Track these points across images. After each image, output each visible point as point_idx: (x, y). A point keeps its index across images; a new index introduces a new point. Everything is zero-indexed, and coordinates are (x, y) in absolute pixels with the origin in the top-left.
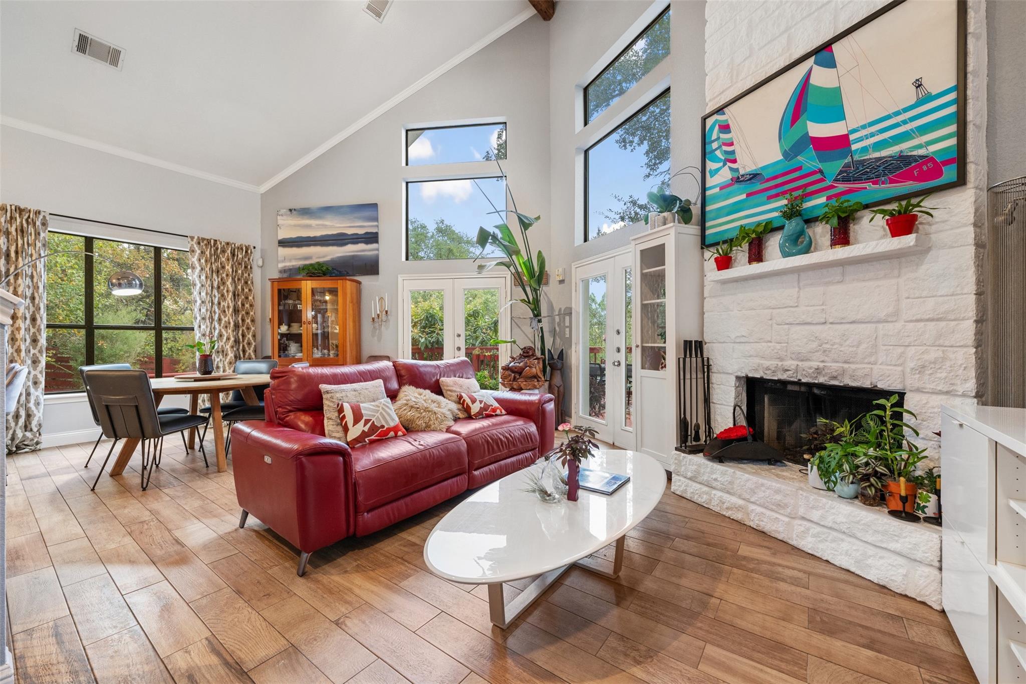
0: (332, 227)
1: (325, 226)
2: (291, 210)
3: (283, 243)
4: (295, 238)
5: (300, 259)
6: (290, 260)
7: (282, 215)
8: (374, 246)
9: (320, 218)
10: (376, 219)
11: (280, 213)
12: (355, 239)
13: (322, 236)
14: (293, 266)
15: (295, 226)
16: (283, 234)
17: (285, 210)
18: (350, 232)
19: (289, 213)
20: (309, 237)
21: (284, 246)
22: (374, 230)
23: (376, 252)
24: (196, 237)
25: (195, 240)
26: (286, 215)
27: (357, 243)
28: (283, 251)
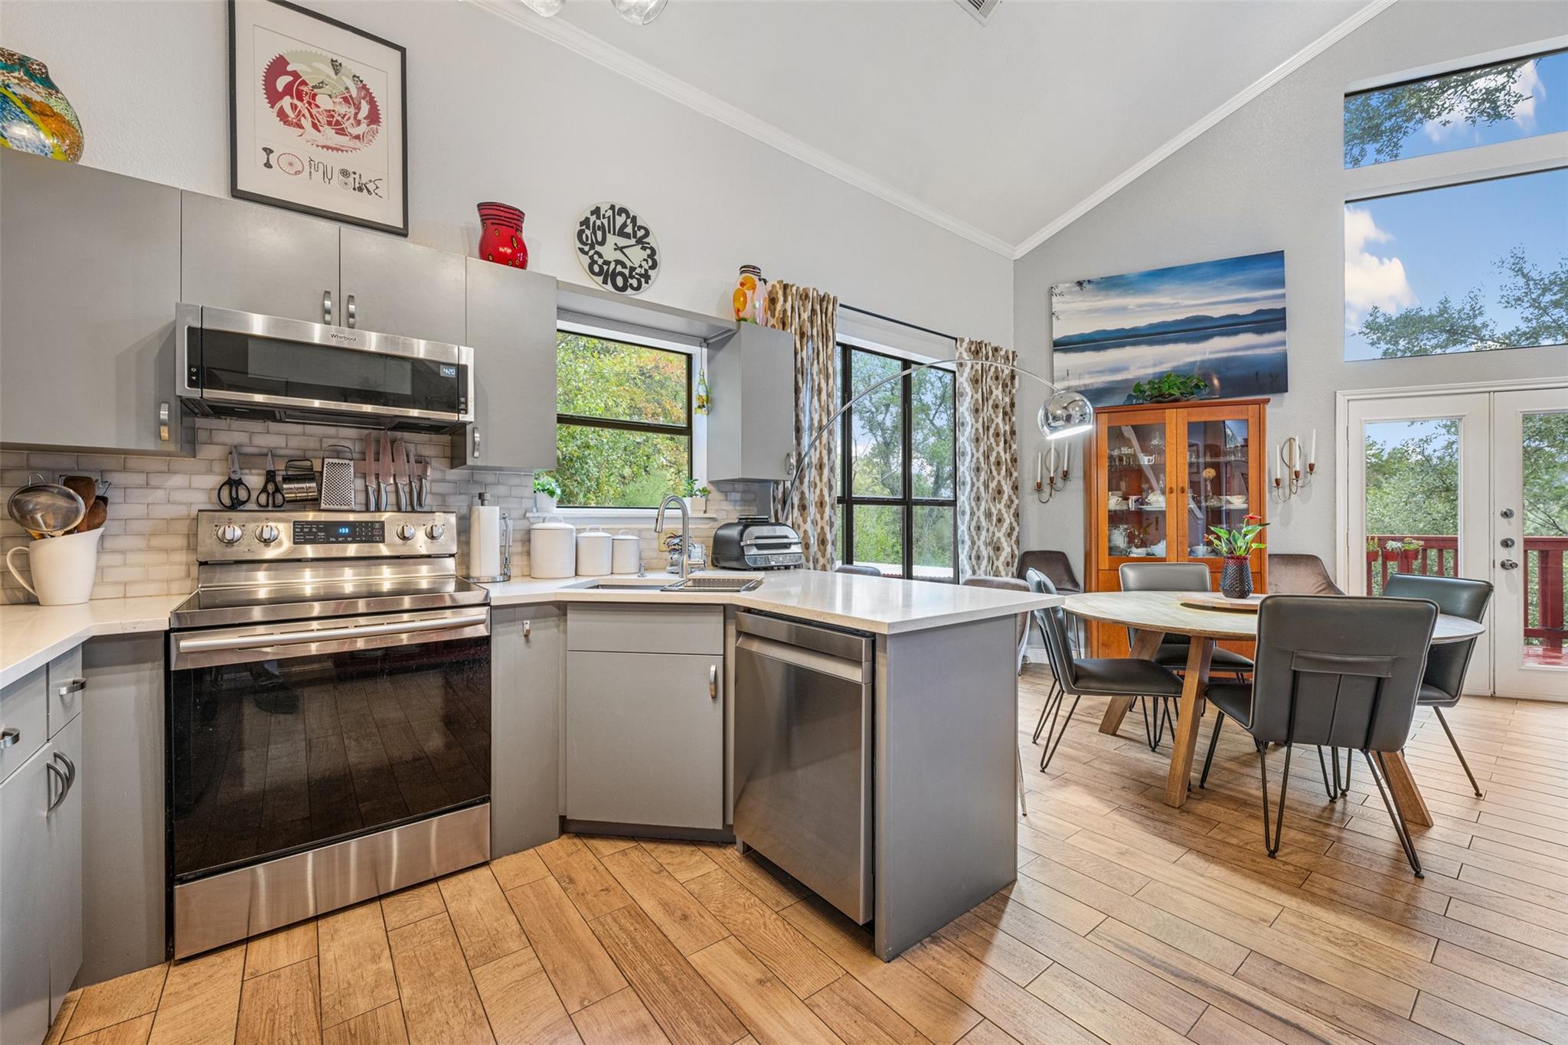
0: (1173, 307)
1: (1159, 307)
2: (1080, 284)
3: (1063, 345)
4: (1088, 334)
5: (1102, 372)
6: (1080, 376)
7: (1061, 294)
8: (1277, 336)
9: (1148, 292)
10: (1280, 283)
11: (1057, 291)
12: (1231, 326)
13: (1151, 326)
14: (1085, 385)
15: (1089, 311)
16: (1060, 331)
17: (1067, 285)
18: (1217, 312)
19: (1078, 288)
20: (1123, 330)
21: (1066, 351)
22: (1277, 306)
23: (1280, 349)
24: (967, 340)
25: (965, 345)
26: (1070, 293)
27: (1236, 333)
28: (1062, 360)
